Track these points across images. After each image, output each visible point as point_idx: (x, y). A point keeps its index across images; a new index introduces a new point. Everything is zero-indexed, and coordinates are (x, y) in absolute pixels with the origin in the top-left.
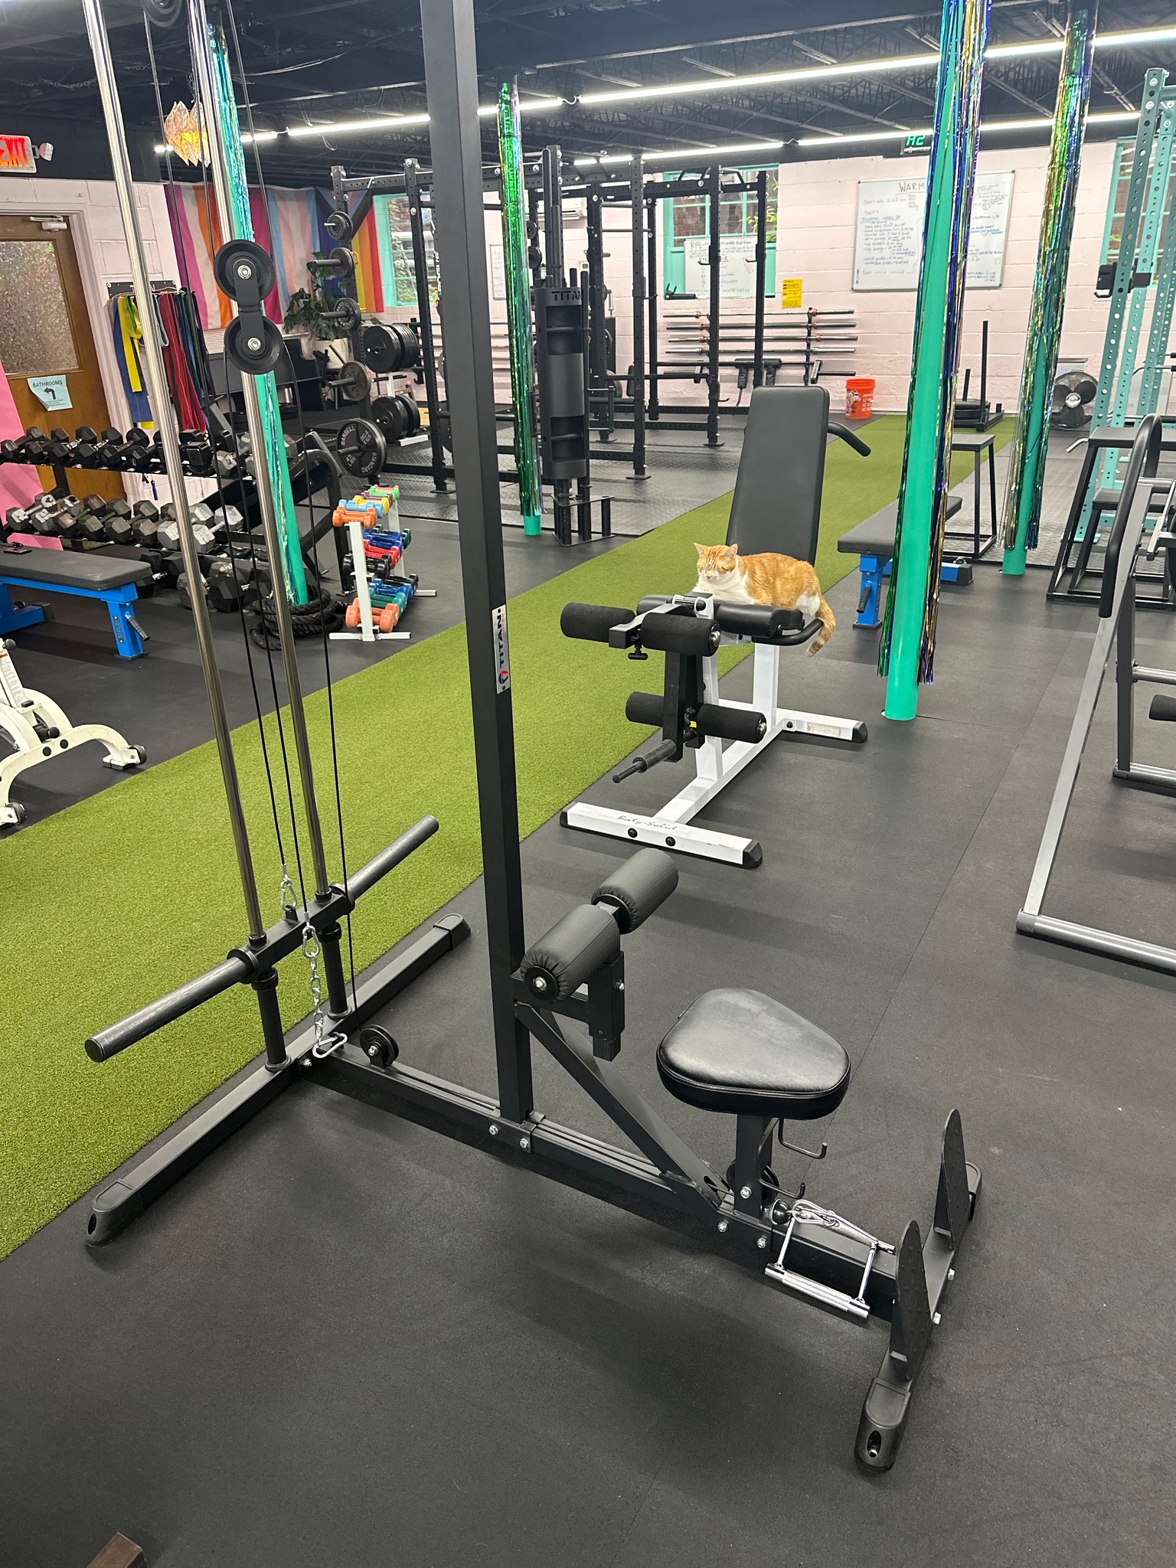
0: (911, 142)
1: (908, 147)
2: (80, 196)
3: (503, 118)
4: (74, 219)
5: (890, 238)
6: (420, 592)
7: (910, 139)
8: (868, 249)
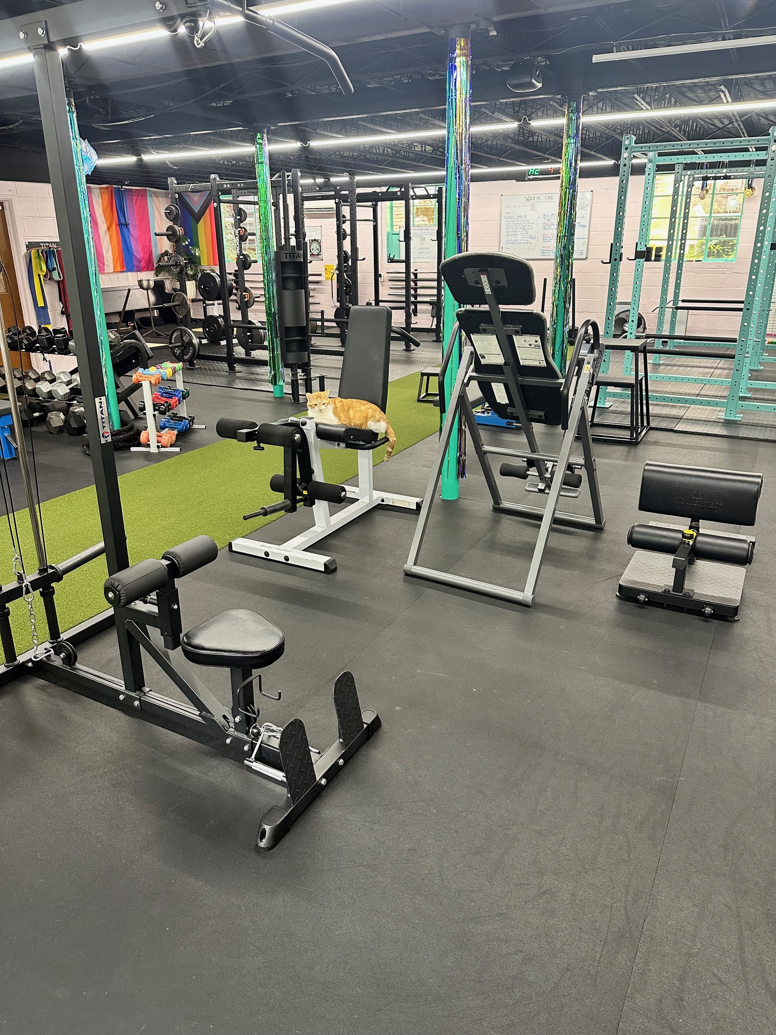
0: (532, 172)
1: (530, 175)
2: (10, 190)
3: (258, 153)
4: (6, 205)
5: (521, 228)
6: (195, 426)
7: (531, 171)
8: (507, 235)
